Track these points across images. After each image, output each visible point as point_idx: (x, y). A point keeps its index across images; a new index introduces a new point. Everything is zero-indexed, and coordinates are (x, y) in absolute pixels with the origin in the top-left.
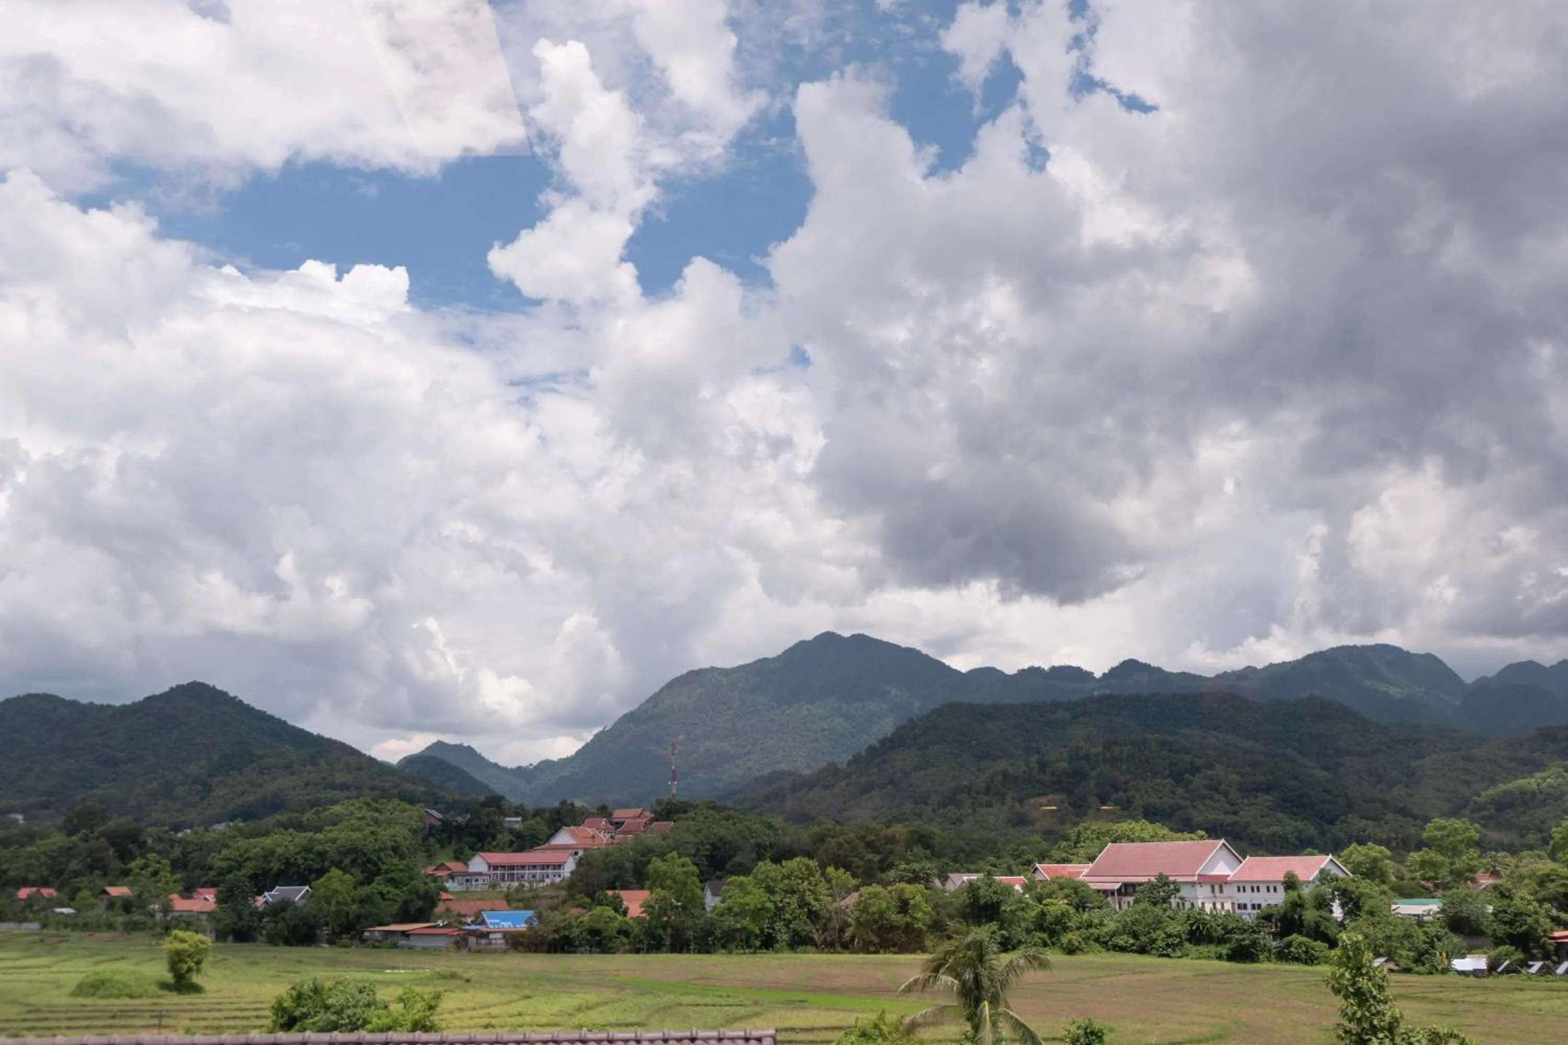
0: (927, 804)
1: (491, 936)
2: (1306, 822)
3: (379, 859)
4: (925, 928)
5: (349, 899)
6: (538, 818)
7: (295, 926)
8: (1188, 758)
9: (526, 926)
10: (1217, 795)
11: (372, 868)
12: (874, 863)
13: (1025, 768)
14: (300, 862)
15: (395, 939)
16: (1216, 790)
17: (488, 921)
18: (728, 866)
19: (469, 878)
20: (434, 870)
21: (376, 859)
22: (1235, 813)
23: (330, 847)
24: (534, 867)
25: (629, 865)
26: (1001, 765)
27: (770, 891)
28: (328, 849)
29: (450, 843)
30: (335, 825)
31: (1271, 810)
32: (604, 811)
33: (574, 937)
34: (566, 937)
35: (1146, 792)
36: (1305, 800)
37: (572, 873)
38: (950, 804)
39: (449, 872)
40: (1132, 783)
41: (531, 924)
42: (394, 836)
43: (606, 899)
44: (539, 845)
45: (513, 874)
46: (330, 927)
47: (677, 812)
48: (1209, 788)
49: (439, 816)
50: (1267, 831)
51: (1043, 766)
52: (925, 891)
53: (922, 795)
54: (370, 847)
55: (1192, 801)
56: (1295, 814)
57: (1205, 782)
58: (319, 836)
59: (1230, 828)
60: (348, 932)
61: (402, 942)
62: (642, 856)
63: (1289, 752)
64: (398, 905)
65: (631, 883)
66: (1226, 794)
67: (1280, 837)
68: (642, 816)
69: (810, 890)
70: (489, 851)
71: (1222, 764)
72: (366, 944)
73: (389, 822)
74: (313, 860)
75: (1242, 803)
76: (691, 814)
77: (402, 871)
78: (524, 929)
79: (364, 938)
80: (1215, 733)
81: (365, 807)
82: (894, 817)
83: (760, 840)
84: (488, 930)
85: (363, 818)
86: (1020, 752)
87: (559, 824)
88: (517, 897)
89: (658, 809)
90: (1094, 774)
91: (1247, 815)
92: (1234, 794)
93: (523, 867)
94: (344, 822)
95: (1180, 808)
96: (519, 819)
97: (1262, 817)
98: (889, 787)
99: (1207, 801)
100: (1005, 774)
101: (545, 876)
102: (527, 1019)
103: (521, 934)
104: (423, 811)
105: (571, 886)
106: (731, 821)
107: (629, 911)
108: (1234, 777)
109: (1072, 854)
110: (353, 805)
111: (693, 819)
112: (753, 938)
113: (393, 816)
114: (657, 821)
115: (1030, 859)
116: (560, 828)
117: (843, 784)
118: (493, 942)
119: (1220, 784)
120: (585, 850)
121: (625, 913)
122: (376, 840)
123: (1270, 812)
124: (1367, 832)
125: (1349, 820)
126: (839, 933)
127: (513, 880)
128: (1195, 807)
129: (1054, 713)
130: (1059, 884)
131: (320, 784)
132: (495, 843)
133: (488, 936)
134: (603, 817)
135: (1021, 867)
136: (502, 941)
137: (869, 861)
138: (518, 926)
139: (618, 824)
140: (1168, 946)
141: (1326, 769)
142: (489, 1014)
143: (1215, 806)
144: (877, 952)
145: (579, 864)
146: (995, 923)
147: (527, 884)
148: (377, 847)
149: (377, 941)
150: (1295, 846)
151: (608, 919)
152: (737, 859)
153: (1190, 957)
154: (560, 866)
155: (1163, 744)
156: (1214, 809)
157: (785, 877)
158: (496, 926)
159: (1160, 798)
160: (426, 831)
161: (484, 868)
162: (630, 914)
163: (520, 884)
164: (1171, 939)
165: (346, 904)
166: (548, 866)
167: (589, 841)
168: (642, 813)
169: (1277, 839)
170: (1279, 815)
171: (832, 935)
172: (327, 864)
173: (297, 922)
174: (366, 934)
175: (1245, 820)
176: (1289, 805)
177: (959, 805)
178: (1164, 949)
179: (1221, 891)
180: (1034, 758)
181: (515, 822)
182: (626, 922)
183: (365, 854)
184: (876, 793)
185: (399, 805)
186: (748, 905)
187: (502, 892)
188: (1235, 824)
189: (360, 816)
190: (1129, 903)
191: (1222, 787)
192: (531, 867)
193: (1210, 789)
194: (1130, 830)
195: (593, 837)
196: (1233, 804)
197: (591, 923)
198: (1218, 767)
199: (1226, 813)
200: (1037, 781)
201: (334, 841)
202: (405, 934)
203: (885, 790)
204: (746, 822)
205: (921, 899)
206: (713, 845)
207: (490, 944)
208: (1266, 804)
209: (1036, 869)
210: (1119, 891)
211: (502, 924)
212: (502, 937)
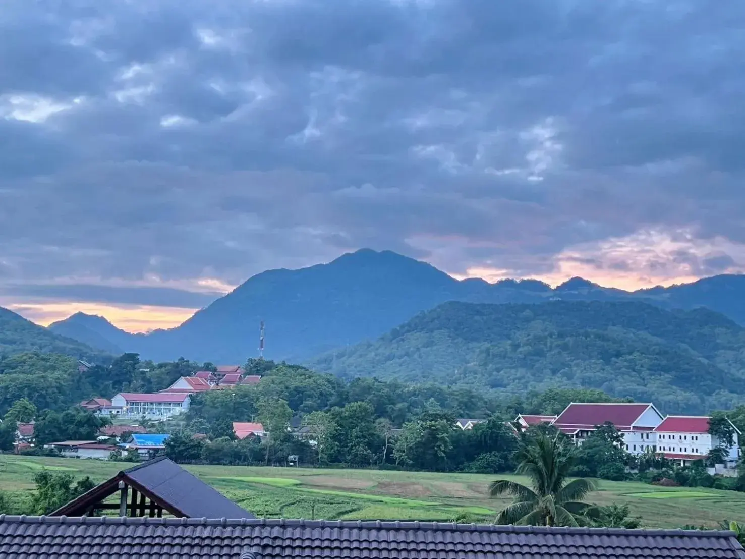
1: (139, 451)
2: (693, 393)
3: (48, 394)
6: (163, 370)
8: (615, 346)
9: (164, 444)
10: (633, 372)
15: (67, 450)
17: (137, 440)
18: (301, 407)
19: (112, 410)
20: (87, 403)
21: (45, 394)
22: (645, 386)
23: (11, 384)
24: (160, 403)
25: (231, 404)
28: (10, 386)
30: (13, 368)
31: (670, 384)
32: (209, 366)
35: (585, 368)
37: (189, 409)
39: (98, 405)
41: (168, 443)
44: (163, 388)
45: (145, 408)
47: (264, 369)
48: (629, 367)
49: (89, 365)
50: (665, 398)
51: (514, 347)
54: (40, 385)
55: (616, 376)
56: (686, 387)
57: (626, 363)
59: (641, 395)
62: (240, 398)
66: (639, 372)
67: (674, 402)
68: (237, 371)
70: (127, 391)
71: (638, 351)
75: (650, 379)
76: (275, 371)
78: (164, 447)
79: (42, 449)
80: (633, 330)
83: (323, 390)
84: (137, 446)
85: (33, 365)
87: (178, 375)
89: (250, 366)
91: (652, 387)
93: (152, 403)
94: (19, 367)
96: (148, 370)
97: (663, 388)
98: (405, 357)
99: (626, 377)
101: (168, 410)
103: (161, 449)
104: (77, 362)
105: (188, 417)
106: (303, 377)
108: (645, 360)
109: (542, 408)
111: (276, 374)
114: (248, 374)
116: (178, 377)
117: (373, 354)
118: (141, 454)
119: (636, 365)
120: (196, 392)
122: (45, 381)
124: (733, 402)
125: (721, 393)
127: (145, 412)
128: (617, 380)
129: (522, 311)
132: (131, 386)
134: (208, 371)
136: (147, 455)
138: (158, 444)
139: (220, 376)
141: (707, 357)
143: (630, 379)
145: (192, 402)
148: (46, 386)
149: (54, 451)
154: (178, 403)
155: (598, 336)
158: (142, 444)
160: (79, 377)
161: (124, 404)
167: (200, 387)
168: (236, 369)
169: (672, 404)
170: (674, 387)
174: (46, 447)
175: (651, 390)
176: (682, 381)
179: (647, 437)
183: (38, 390)
184: (396, 361)
187: (137, 420)
189: (31, 363)
191: (638, 367)
192: (158, 404)
193: (629, 369)
195: (203, 384)
196: (644, 379)
198: (635, 353)
199: (638, 385)
201: (14, 380)
203: (402, 359)
207: (138, 456)
208: (667, 380)
209: (519, 418)
210: (577, 435)
211: (147, 442)
212: (147, 452)
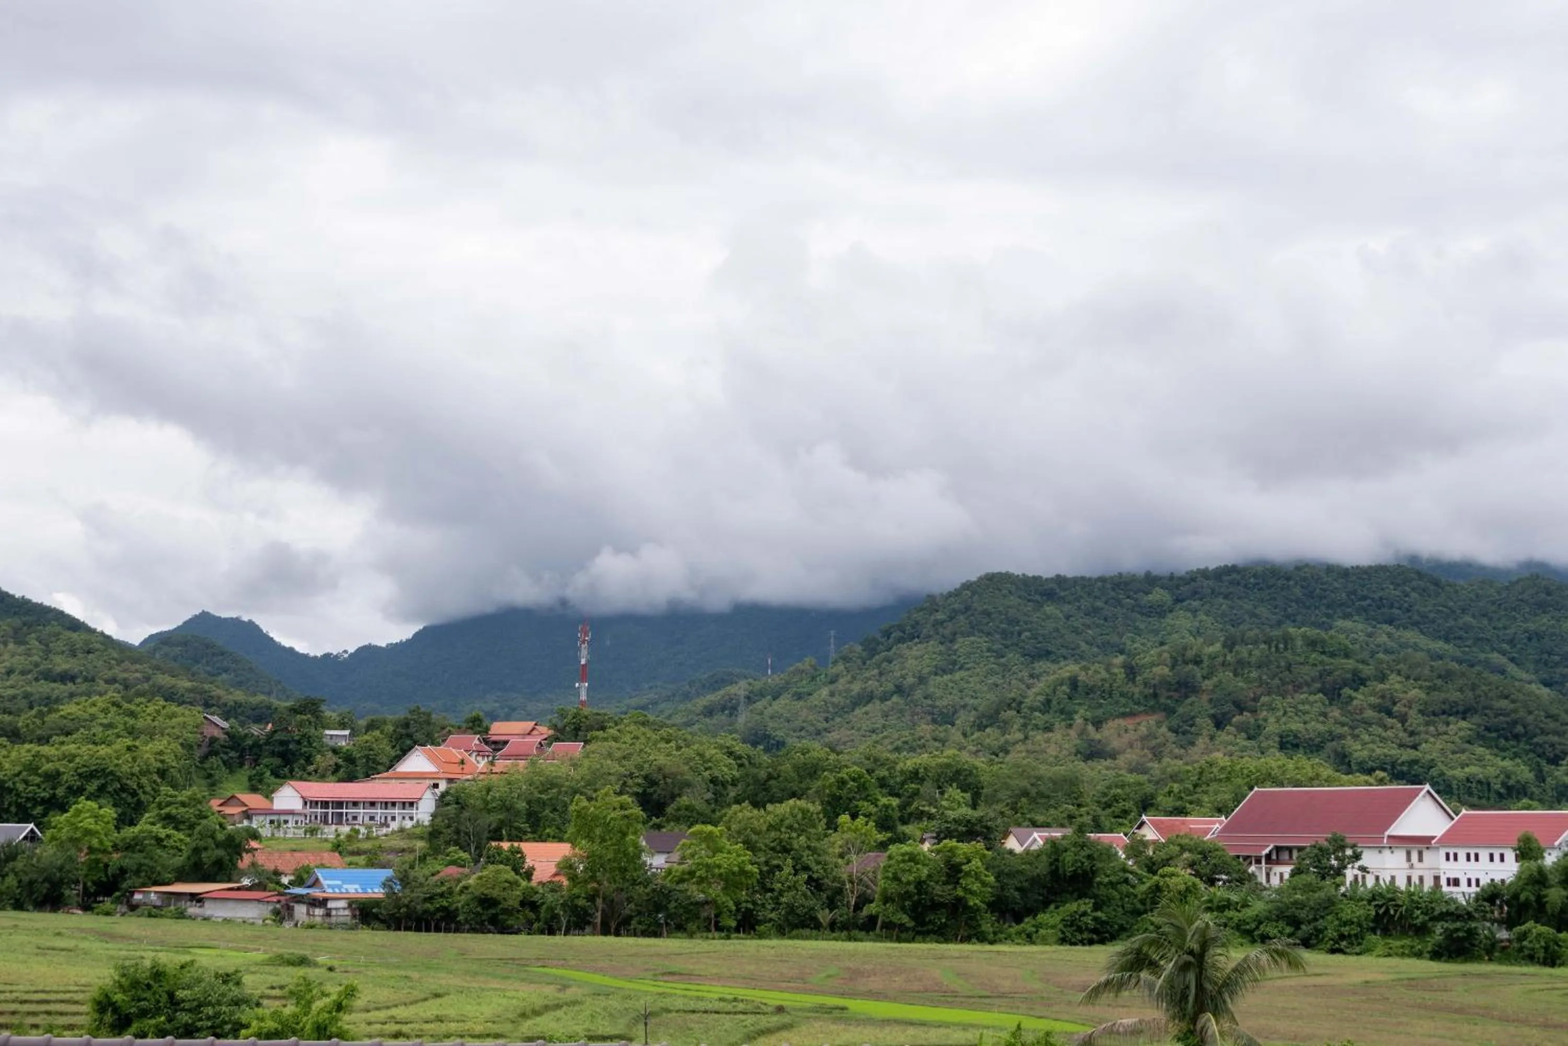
0: (953, 724)
1: (330, 905)
2: (1518, 760)
3: (141, 786)
4: (983, 906)
5: (109, 844)
6: (377, 733)
7: (31, 883)
8: (1350, 664)
9: (382, 891)
10: (1389, 720)
11: (129, 800)
12: (893, 809)
13: (1104, 674)
14: (21, 787)
15: (183, 904)
16: (1390, 714)
17: (325, 882)
18: (670, 810)
19: (275, 818)
20: (221, 805)
21: (135, 787)
22: (1415, 747)
23: (65, 766)
24: (373, 804)
25: (522, 805)
26: (1070, 668)
27: (750, 846)
28: (62, 770)
29: (241, 765)
30: (68, 734)
31: (1469, 742)
32: (476, 725)
33: (457, 909)
34: (444, 909)
35: (1285, 713)
36: (1519, 729)
37: (434, 816)
38: (991, 725)
39: (244, 809)
40: (1264, 699)
41: (391, 888)
42: (161, 753)
43: (499, 854)
44: (379, 773)
45: (342, 813)
46: (81, 887)
47: (590, 728)
48: (1379, 709)
49: (225, 725)
50: (1459, 773)
51: (1131, 672)
52: (986, 852)
53: (945, 711)
54: (125, 768)
55: (1353, 728)
56: (1504, 750)
57: (1373, 700)
58: (45, 749)
59: (1405, 768)
60: (109, 894)
61: (193, 910)
62: (540, 792)
63: (1496, 658)
64: (185, 854)
65: (525, 833)
66: (1403, 719)
67: (1479, 782)
68: (535, 732)
69: (809, 848)
70: (301, 779)
71: (1399, 673)
72: (139, 910)
73: (151, 734)
74: (38, 786)
75: (1427, 733)
76: (613, 732)
77: (183, 804)
78: (381, 896)
79: (134, 903)
80: (1387, 628)
81: (113, 709)
82: (906, 743)
83: (717, 773)
84: (325, 895)
85: (110, 726)
86: (1095, 650)
87: (409, 742)
88: (350, 848)
89: (560, 725)
90: (1208, 684)
91: (1431, 749)
92: (1415, 719)
93: (355, 804)
94: (82, 730)
95: (1333, 737)
96: (347, 732)
97: (1454, 753)
98: (895, 698)
99: (1374, 729)
100: (1074, 683)
101: (389, 819)
102: (453, 1026)
103: (377, 903)
104: (200, 718)
105: (433, 834)
106: (673, 744)
107: (535, 873)
108: (1414, 693)
109: (1191, 803)
110: (94, 705)
111: (616, 739)
112: (724, 916)
113: (156, 723)
114: (557, 739)
115: (1127, 808)
116: (410, 748)
117: (825, 692)
118: (334, 913)
119: (1395, 704)
120: (450, 781)
121: (529, 875)
122: (134, 759)
123: (1467, 746)
126: (855, 911)
127: (340, 823)
128: (1356, 737)
129: (1147, 594)
130: (1179, 845)
131: (30, 672)
132: (311, 768)
133: (326, 905)
134: (475, 733)
135: (1113, 820)
136: (347, 912)
137: (887, 807)
138: (369, 891)
139: (498, 745)
140: (1342, 937)
141: (1547, 684)
142: (393, 1017)
143: (1384, 734)
144: (912, 940)
145: (442, 801)
146: (1087, 901)
147: (363, 830)
148: (136, 769)
149: (155, 907)
150: (1500, 795)
151: (507, 885)
152: (684, 800)
153: (1375, 953)
154: (411, 804)
155: (1312, 644)
156: (1383, 740)
157: (771, 827)
158: (337, 891)
159: (1305, 723)
160: (205, 749)
161: (298, 805)
162: (537, 877)
163: (352, 830)
164: (1347, 928)
165: (105, 851)
166: (394, 804)
167: (457, 768)
168: (533, 729)
169: (1474, 785)
170: (1480, 750)
171: (842, 914)
172: (60, 792)
173: (35, 876)
174: (138, 897)
175: (1428, 757)
176: (1494, 735)
177: (1005, 727)
178: (1336, 942)
179: (1421, 860)
180: (1120, 659)
181: (338, 736)
182: (532, 888)
183: (119, 779)
184: (875, 707)
185: (164, 707)
186: (719, 867)
187: (326, 840)
188: (1415, 762)
189: (105, 721)
190: (1281, 875)
191: (1398, 708)
192: (367, 805)
193: (1380, 712)
194: (1279, 767)
195: (462, 762)
196: (1412, 734)
197: (482, 890)
198: (1393, 678)
199: (1401, 746)
200: (1122, 695)
201: (71, 758)
202: (196, 898)
203: (888, 703)
204: (695, 747)
205: (980, 864)
206: (646, 777)
207: (328, 915)
208: (1462, 734)
209: (1143, 823)
210: (1268, 856)
211: (345, 886)
212: (346, 905)
